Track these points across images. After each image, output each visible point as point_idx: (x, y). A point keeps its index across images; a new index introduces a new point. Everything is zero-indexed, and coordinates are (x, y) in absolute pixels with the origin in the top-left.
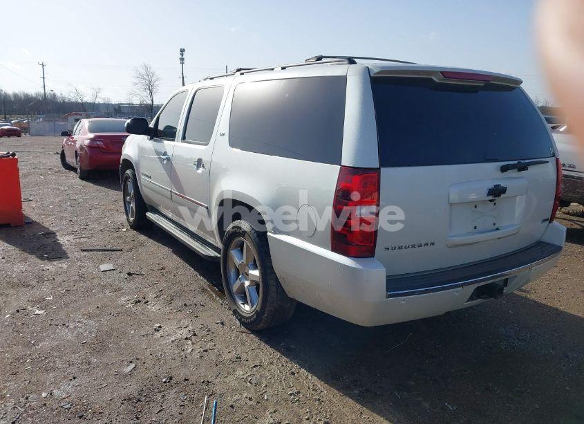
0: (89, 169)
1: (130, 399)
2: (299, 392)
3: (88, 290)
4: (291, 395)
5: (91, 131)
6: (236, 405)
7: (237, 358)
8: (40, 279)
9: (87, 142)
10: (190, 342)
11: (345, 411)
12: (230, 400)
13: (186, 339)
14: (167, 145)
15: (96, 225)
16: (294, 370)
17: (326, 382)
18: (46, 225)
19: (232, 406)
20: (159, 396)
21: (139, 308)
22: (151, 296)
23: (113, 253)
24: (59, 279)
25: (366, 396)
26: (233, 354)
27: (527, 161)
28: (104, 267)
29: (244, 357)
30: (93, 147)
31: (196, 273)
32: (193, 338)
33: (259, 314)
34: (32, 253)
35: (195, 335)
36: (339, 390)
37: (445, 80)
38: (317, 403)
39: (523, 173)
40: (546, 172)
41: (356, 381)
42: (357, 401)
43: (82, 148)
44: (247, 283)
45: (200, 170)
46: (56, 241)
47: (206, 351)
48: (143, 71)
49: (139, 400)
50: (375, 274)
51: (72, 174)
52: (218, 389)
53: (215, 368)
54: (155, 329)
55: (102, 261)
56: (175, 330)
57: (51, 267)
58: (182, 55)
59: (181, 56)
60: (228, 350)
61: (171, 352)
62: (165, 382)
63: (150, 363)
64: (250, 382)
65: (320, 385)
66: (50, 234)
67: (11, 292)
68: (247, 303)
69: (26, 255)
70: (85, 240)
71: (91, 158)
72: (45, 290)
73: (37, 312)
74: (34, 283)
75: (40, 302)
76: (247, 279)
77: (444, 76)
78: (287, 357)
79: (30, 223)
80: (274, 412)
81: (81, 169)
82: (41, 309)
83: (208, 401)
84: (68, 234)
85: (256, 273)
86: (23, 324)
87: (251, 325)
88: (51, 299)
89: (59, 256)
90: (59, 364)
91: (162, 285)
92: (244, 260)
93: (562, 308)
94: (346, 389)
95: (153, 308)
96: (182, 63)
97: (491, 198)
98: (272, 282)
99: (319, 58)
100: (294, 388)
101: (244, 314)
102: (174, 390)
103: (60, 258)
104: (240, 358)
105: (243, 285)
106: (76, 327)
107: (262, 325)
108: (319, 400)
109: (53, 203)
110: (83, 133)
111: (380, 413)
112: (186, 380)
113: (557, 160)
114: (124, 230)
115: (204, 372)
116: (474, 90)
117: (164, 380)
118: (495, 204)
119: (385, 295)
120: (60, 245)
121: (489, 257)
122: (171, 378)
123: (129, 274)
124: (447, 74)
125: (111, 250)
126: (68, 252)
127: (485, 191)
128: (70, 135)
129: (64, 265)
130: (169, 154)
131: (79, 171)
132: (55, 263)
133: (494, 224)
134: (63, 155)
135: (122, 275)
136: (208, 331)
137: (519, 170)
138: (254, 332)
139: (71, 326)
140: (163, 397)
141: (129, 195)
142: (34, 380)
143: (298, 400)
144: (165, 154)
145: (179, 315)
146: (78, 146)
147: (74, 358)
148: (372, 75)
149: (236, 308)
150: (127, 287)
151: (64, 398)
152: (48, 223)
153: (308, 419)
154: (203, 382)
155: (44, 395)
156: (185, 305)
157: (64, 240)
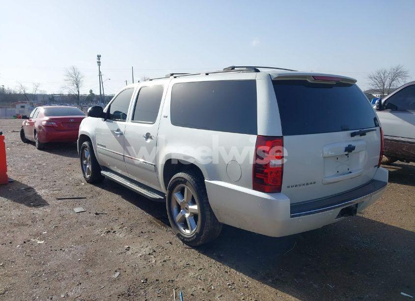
0: (45, 142)
1: (123, 295)
2: (233, 283)
3: (70, 226)
4: (229, 285)
5: (46, 115)
6: (195, 293)
7: (187, 264)
8: (34, 221)
9: (44, 123)
10: (152, 256)
11: (266, 292)
12: (190, 291)
13: (149, 254)
14: (120, 124)
15: (61, 182)
16: (226, 270)
17: (249, 276)
18: (24, 182)
19: (192, 295)
20: (142, 292)
21: (110, 236)
22: (116, 228)
23: (80, 200)
24: (47, 220)
25: (277, 282)
26: (184, 262)
27: (365, 130)
28: (77, 210)
29: (191, 263)
30: (48, 126)
31: (143, 211)
32: (154, 253)
33: (198, 235)
34: (21, 202)
35: (154, 251)
36: (258, 280)
37: (314, 81)
38: (247, 289)
39: (363, 137)
40: (373, 137)
41: (268, 274)
42: (272, 286)
43: (40, 127)
44: (187, 215)
45: (149, 141)
46: (36, 194)
47: (165, 261)
48: (71, 71)
49: (129, 295)
50: (283, 203)
51: (30, 146)
52: (180, 284)
53: (174, 272)
54: (126, 249)
55: (74, 206)
56: (140, 248)
57: (39, 212)
58: (99, 59)
59: (98, 61)
60: (179, 260)
61: (141, 263)
62: (143, 283)
63: (129, 271)
64: (200, 279)
65: (246, 278)
66: (29, 189)
67: (15, 229)
68: (188, 228)
69: (17, 204)
70: (57, 192)
71: (47, 134)
72: (39, 227)
73: (39, 242)
74: (30, 222)
75: (38, 235)
76: (187, 213)
77: (315, 79)
78: (221, 262)
79: (12, 182)
80: (221, 296)
81: (39, 142)
82: (41, 240)
83: (176, 293)
84: (43, 188)
85: (195, 207)
86: (32, 251)
87: (191, 243)
88: (46, 233)
89: (42, 204)
90: (66, 276)
91: (121, 220)
92: (185, 199)
93: (386, 223)
94: (263, 280)
95: (120, 235)
96: (99, 65)
97: (346, 153)
98: (208, 213)
99: (233, 68)
100: (230, 281)
101: (185, 236)
102: (151, 287)
103: (43, 205)
104: (189, 264)
105: (184, 216)
106: (70, 251)
107: (200, 242)
108: (248, 287)
109: (24, 167)
110: (40, 116)
111: (288, 292)
112: (157, 280)
113: (380, 128)
114: (83, 184)
115: (168, 275)
116: (331, 86)
117: (142, 281)
118: (348, 157)
119: (290, 216)
120: (40, 197)
121: (346, 190)
122: (146, 280)
123: (97, 214)
124: (316, 77)
125: (78, 198)
126: (47, 200)
127: (344, 149)
128: (28, 118)
129: (48, 210)
130: (122, 130)
131: (37, 143)
132: (41, 208)
133: (348, 169)
134: (22, 133)
135: (92, 215)
136: (163, 248)
137: (361, 136)
138: (193, 247)
139: (66, 250)
140: (145, 291)
141: (86, 159)
142: (51, 287)
143: (234, 288)
144: (118, 130)
145: (139, 239)
146: (36, 125)
147: (75, 271)
148: (272, 79)
149: (179, 232)
150: (98, 222)
151: (77, 297)
152: (26, 181)
153: (244, 299)
154: (169, 281)
155: (62, 296)
156: (142, 232)
157: (41, 192)
